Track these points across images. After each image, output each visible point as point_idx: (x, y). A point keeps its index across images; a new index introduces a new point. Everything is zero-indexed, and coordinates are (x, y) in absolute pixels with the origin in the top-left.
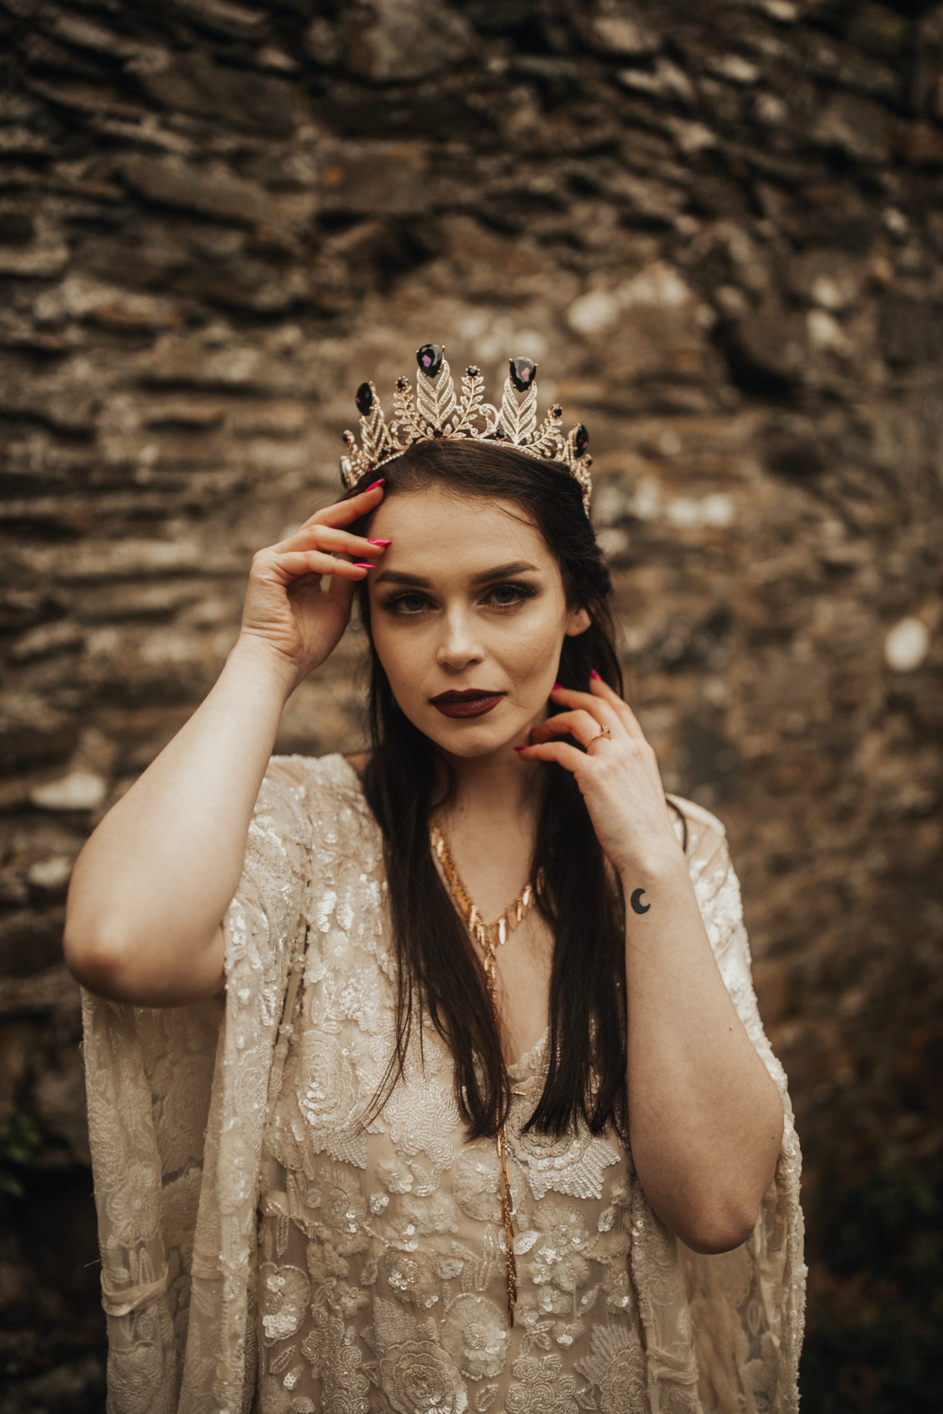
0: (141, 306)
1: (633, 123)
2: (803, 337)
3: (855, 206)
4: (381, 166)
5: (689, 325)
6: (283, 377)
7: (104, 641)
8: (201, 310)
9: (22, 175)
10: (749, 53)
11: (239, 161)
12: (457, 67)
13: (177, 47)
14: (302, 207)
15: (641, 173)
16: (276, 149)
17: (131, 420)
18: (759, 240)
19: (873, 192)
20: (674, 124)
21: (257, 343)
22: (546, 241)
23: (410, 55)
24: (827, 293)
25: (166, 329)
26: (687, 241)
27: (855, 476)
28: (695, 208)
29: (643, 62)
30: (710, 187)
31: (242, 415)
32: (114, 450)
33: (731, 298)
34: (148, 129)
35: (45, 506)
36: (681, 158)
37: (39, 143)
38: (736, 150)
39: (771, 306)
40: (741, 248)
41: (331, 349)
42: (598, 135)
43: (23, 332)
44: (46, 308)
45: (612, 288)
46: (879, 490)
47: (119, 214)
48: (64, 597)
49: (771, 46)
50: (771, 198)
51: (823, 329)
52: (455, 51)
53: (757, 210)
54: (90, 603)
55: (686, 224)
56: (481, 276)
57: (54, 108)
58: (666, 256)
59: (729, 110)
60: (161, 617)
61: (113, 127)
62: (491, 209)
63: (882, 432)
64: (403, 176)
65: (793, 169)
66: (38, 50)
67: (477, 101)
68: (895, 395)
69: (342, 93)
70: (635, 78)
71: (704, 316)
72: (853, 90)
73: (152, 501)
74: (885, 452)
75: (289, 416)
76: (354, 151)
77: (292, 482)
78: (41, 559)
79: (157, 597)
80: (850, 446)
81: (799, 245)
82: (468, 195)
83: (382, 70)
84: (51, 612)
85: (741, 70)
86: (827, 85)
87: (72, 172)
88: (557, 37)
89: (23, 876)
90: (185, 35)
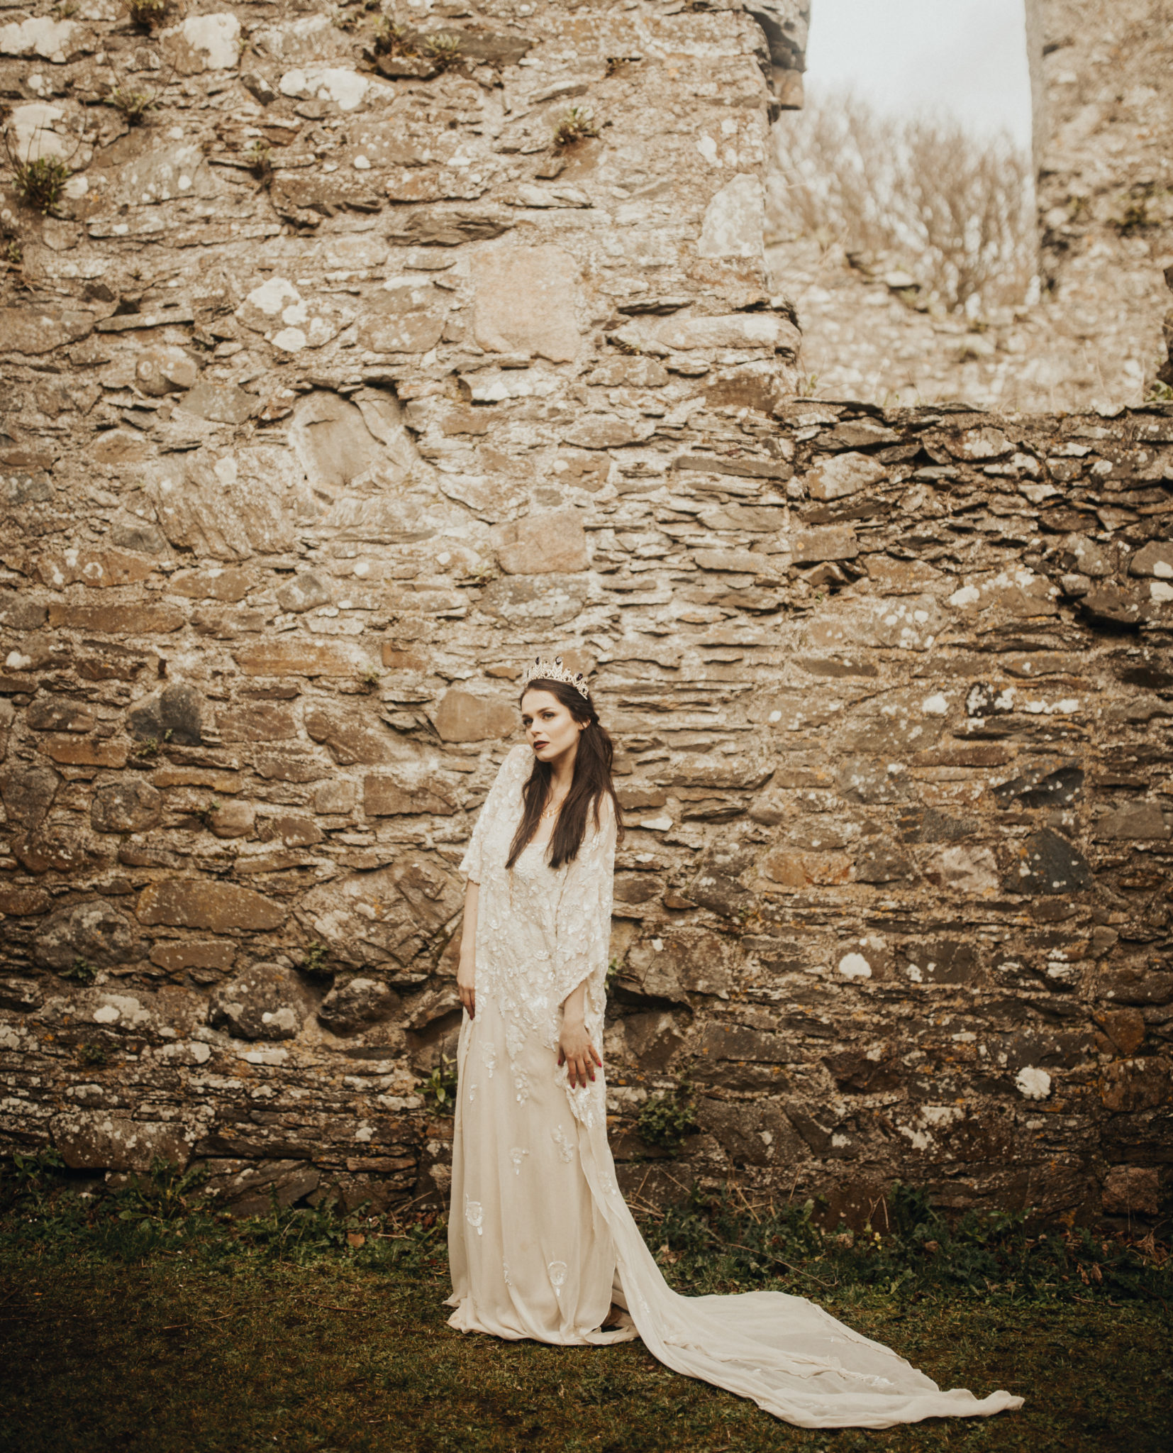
0: (705, 613)
1: (997, 491)
2: (1145, 598)
4: (828, 537)
6: (774, 639)
7: (678, 758)
8: (734, 612)
9: (654, 564)
10: (1081, 439)
11: (752, 545)
12: (874, 484)
14: (784, 562)
15: (1006, 517)
16: (772, 537)
17: (698, 661)
18: (1099, 543)
20: (1028, 487)
22: (934, 561)
23: (843, 486)
24: (1165, 569)
25: (715, 621)
28: (1042, 529)
29: (1002, 459)
30: (1055, 517)
31: (750, 657)
32: (686, 674)
33: (1075, 580)
34: (709, 538)
35: (655, 699)
36: (1032, 504)
38: (1074, 493)
40: (1085, 550)
41: (799, 625)
42: (970, 502)
43: (653, 628)
44: (662, 615)
45: (977, 583)
47: (691, 576)
48: (661, 737)
49: (1099, 432)
50: (1110, 516)
51: (1162, 591)
52: (871, 478)
53: (1101, 526)
54: (674, 741)
56: (888, 584)
57: (669, 536)
58: (1021, 559)
60: (707, 749)
62: (894, 549)
64: (839, 542)
67: (882, 499)
69: (807, 507)
70: (996, 468)
71: (1051, 592)
73: (704, 697)
75: (777, 657)
76: (811, 533)
77: (774, 689)
78: (653, 720)
79: (704, 739)
81: (1140, 543)
82: (881, 544)
83: (828, 494)
84: (657, 744)
85: (1079, 449)
87: (673, 561)
88: (939, 458)
90: (725, 498)
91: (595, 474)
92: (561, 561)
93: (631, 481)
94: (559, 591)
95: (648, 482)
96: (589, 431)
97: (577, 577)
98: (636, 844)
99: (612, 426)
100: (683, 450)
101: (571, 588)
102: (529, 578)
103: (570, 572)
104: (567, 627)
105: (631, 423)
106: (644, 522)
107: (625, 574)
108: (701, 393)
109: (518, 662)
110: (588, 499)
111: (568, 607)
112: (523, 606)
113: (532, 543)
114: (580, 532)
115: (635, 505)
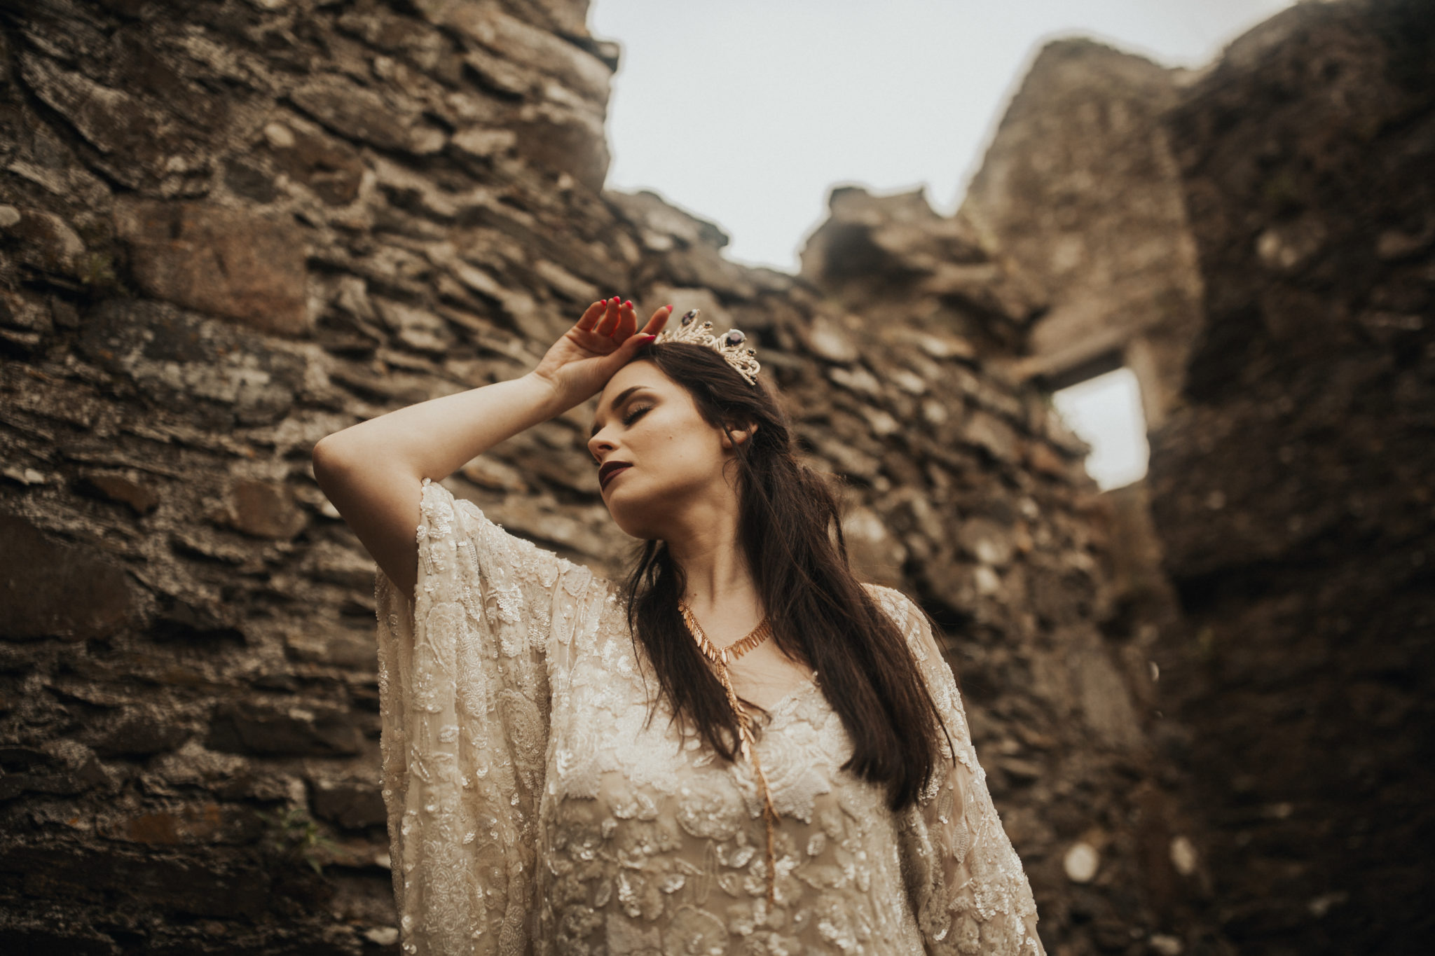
1: (839, 407)
2: (973, 584)
3: (998, 492)
5: (889, 558)
8: (538, 484)
10: (917, 372)
13: (539, 300)
15: (849, 442)
18: (935, 505)
19: (1010, 483)
20: (869, 412)
21: (575, 518)
24: (988, 551)
25: (514, 491)
26: (883, 495)
27: (1023, 704)
28: (884, 472)
29: (846, 366)
30: (895, 460)
33: (918, 544)
34: (514, 349)
36: (874, 436)
37: (439, 345)
38: (913, 437)
39: (946, 555)
40: (921, 506)
42: (816, 410)
46: (1042, 720)
49: (932, 370)
50: (941, 478)
51: (986, 580)
55: (882, 484)
57: (454, 326)
58: (868, 502)
59: (906, 407)
61: (492, 344)
63: (1039, 669)
65: (955, 458)
66: (447, 286)
68: (1045, 644)
70: (840, 376)
71: (899, 554)
72: (991, 411)
74: (1043, 689)
80: (1016, 677)
81: (964, 513)
85: (912, 383)
86: (971, 404)
88: (786, 340)
89: (360, 933)
90: (544, 293)
91: (339, 176)
92: (260, 305)
93: (398, 214)
94: (251, 360)
95: (426, 226)
96: (336, 103)
97: (287, 346)
98: (358, 907)
99: (375, 110)
100: (481, 196)
101: (275, 361)
102: (191, 320)
103: (273, 332)
104: (262, 435)
105: (405, 121)
106: (417, 287)
107: (378, 366)
108: (507, 125)
109: (152, 477)
110: (319, 211)
111: (268, 395)
112: (173, 370)
113: (208, 252)
114: (298, 266)
115: (401, 255)
